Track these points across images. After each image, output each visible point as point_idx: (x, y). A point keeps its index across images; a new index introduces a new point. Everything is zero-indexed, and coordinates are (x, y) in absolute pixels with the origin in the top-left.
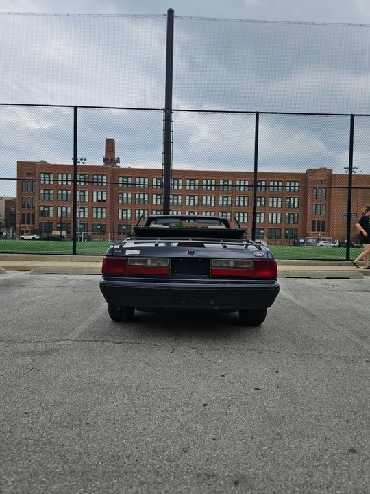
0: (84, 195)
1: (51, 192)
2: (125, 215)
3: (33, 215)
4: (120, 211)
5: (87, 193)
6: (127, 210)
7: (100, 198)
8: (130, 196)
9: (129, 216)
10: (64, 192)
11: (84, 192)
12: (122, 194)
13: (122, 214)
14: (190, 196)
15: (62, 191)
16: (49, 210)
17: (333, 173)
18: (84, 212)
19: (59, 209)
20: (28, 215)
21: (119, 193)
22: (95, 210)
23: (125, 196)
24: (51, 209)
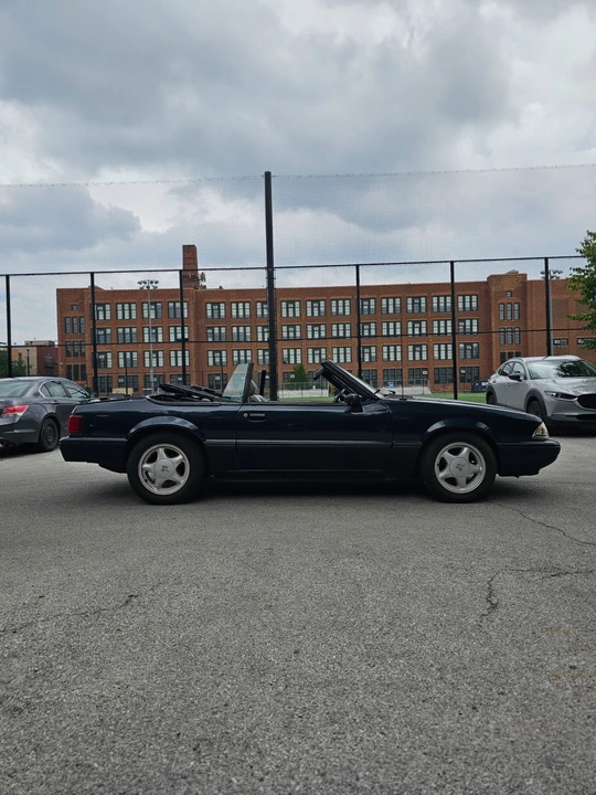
0: (156, 333)
1: (108, 331)
2: (217, 360)
3: (84, 367)
4: (210, 354)
5: (160, 330)
6: (220, 352)
7: (179, 336)
8: (223, 330)
9: (224, 360)
10: (127, 330)
11: (156, 328)
12: (213, 328)
13: (214, 357)
14: (313, 326)
15: (124, 328)
16: (106, 358)
17: (529, 279)
18: (157, 357)
19: (121, 355)
20: (76, 366)
21: (208, 328)
22: (173, 354)
23: (216, 330)
24: (109, 355)
